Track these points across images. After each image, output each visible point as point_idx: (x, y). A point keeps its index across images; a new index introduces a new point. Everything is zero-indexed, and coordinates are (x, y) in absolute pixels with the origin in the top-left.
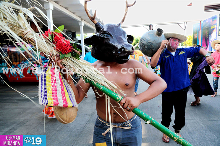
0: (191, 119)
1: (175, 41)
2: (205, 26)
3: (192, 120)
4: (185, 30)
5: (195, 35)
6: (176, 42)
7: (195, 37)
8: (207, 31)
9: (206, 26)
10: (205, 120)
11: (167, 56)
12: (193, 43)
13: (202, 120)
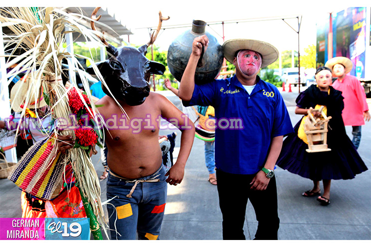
0: (289, 221)
1: (247, 56)
2: (342, 25)
3: (292, 223)
4: (298, 33)
5: (320, 45)
6: (250, 58)
7: (321, 48)
8: (345, 35)
9: (345, 23)
10: (318, 223)
11: (234, 92)
12: (317, 62)
13: (312, 224)
